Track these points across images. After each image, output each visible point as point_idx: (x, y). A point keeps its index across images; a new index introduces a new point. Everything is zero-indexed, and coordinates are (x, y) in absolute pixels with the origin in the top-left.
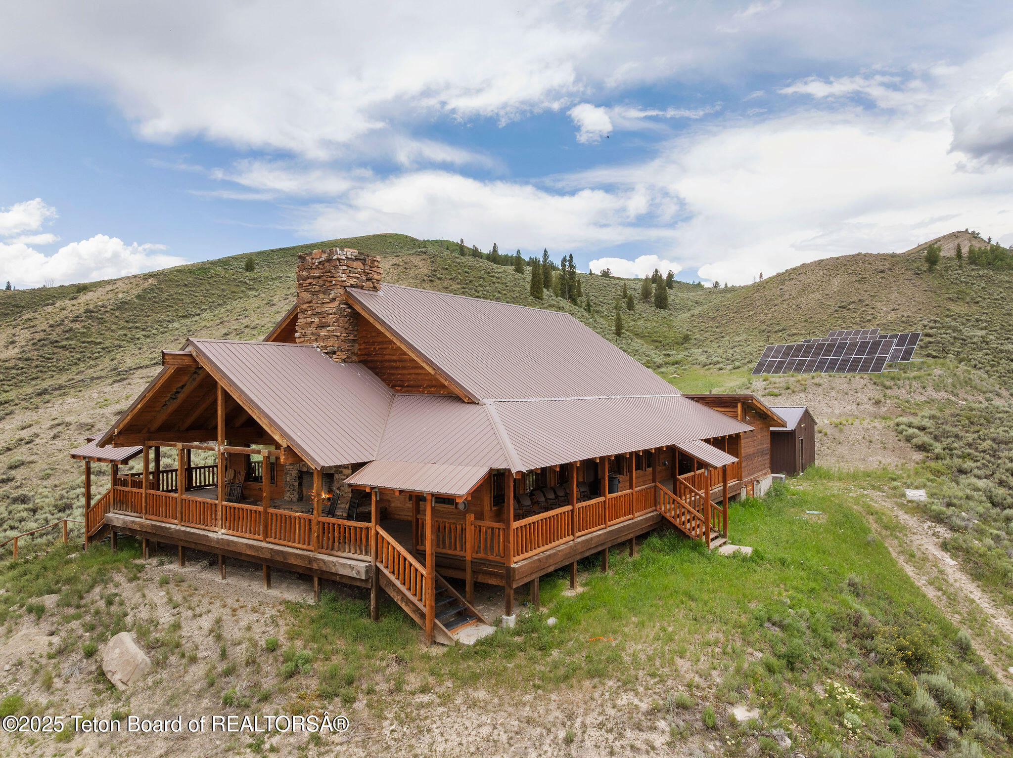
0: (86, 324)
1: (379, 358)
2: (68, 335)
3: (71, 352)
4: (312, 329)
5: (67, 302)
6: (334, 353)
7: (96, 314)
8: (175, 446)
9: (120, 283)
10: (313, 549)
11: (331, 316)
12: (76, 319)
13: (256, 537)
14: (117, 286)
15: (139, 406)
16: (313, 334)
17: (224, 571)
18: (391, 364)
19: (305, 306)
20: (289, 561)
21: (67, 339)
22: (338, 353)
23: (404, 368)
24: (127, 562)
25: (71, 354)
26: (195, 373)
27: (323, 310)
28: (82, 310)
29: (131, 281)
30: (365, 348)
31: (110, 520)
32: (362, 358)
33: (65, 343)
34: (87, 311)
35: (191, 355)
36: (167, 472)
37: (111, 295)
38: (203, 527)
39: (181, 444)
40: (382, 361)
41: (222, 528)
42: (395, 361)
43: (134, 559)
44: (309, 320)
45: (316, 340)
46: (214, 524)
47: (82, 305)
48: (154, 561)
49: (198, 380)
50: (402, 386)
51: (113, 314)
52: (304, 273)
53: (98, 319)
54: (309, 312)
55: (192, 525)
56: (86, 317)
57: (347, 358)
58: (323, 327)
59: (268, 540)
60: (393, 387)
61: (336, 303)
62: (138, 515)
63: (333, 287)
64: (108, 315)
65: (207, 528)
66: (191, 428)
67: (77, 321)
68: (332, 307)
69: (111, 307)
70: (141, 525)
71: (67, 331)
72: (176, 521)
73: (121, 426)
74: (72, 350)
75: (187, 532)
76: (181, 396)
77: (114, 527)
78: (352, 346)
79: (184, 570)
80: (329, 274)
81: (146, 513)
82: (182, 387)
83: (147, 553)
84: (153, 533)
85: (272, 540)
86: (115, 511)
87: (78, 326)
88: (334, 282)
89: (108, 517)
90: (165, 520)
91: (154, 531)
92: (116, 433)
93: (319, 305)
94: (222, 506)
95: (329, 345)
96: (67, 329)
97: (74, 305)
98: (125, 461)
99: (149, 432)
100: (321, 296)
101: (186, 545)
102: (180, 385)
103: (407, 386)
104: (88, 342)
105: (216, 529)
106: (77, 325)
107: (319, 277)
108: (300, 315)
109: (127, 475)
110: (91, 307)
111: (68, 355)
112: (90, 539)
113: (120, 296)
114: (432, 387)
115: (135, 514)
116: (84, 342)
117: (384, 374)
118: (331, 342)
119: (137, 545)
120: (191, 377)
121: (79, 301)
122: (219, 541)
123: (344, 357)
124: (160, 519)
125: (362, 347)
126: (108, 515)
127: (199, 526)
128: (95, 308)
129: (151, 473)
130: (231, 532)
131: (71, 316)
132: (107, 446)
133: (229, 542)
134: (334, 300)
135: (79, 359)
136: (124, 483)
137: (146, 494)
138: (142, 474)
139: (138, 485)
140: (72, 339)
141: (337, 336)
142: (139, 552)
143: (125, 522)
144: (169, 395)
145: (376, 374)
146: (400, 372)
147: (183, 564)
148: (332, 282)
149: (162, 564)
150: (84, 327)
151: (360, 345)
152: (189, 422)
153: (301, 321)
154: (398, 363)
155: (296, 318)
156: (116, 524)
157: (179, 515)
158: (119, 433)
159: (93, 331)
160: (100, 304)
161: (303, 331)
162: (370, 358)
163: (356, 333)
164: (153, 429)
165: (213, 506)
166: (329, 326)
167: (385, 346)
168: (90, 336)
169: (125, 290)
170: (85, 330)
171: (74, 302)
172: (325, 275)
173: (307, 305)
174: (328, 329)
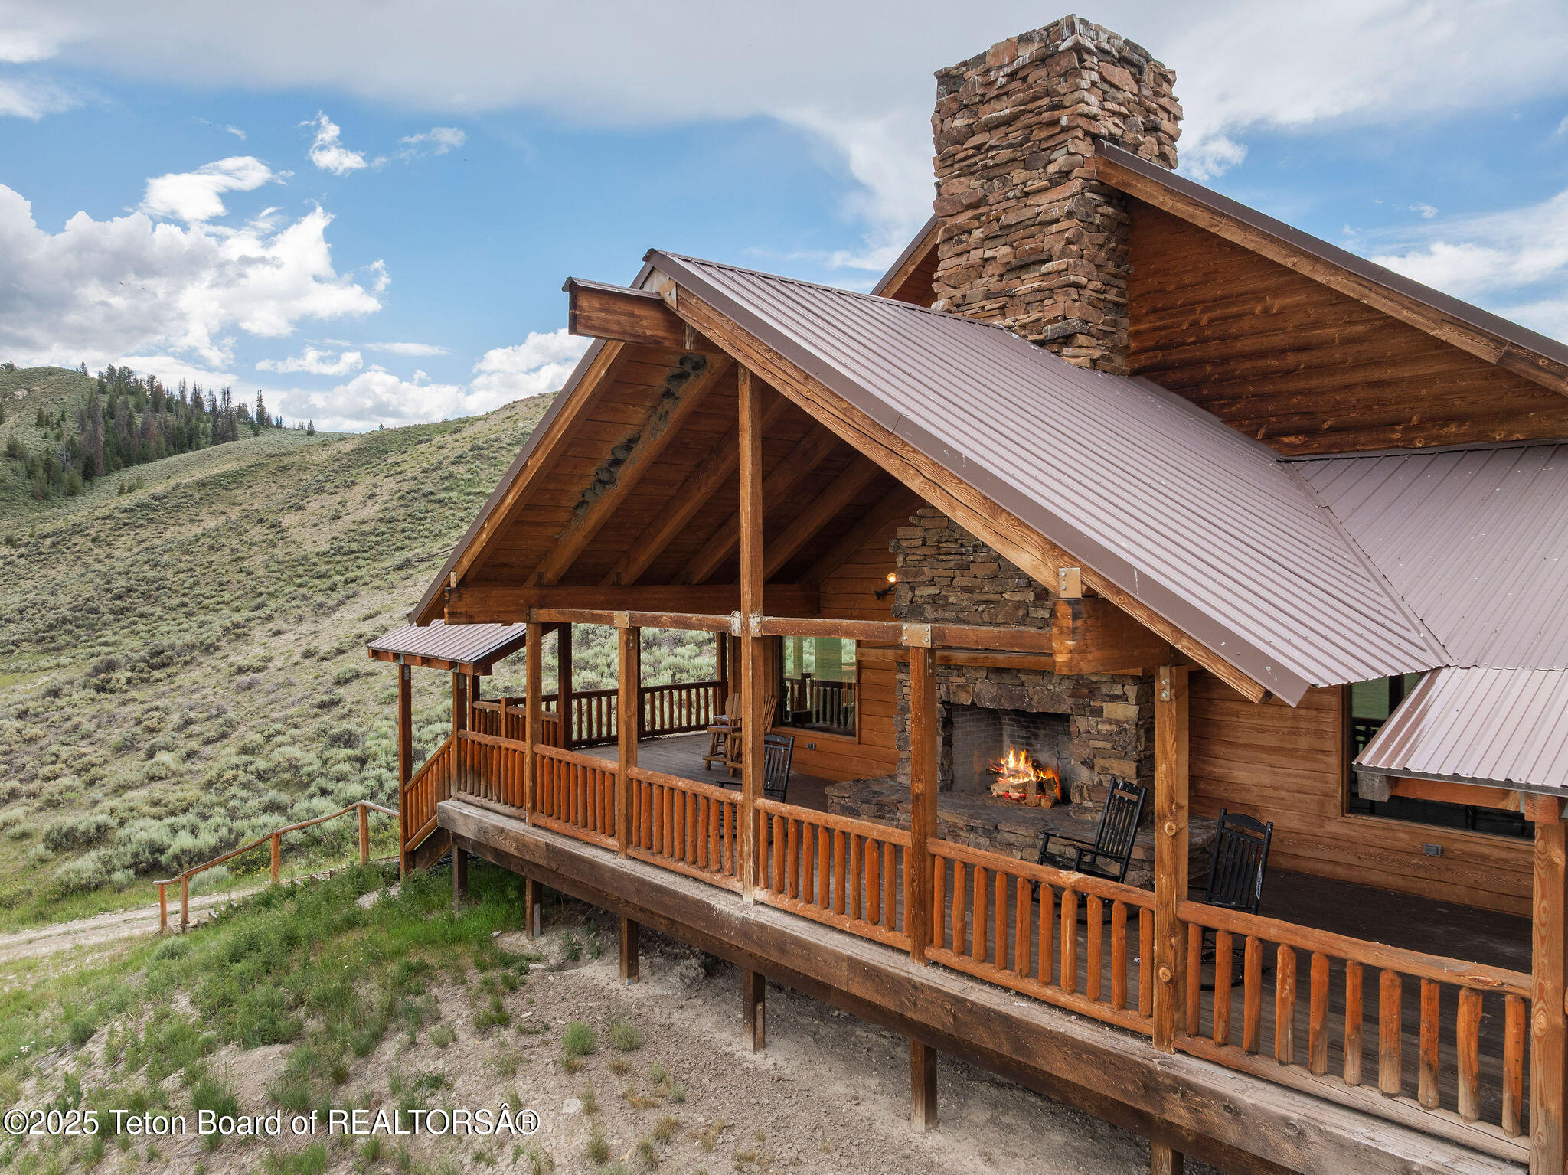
0: (473, 466)
1: (1213, 349)
2: (447, 484)
3: (451, 508)
4: (989, 281)
5: (447, 437)
6: (1067, 339)
7: (486, 452)
8: (610, 621)
9: (521, 406)
10: (1149, 1027)
11: (1055, 228)
12: (459, 460)
13: (882, 933)
14: (517, 411)
15: (510, 500)
16: (989, 296)
17: (760, 1023)
18: (1261, 363)
19: (961, 219)
20: (1041, 1064)
21: (446, 489)
22: (1082, 339)
23: (1321, 368)
24: (485, 942)
25: (452, 512)
26: (668, 394)
27: (1028, 213)
28: (468, 447)
29: (537, 402)
30: (1154, 330)
31: (447, 817)
32: (1143, 360)
33: (442, 495)
34: (474, 448)
35: (658, 303)
36: (589, 696)
37: (508, 424)
38: (694, 871)
39: (625, 614)
40: (1225, 360)
41: (756, 882)
42: (1280, 352)
43: (505, 930)
44: (976, 255)
45: (1003, 311)
46: (727, 865)
47: (468, 440)
48: (551, 946)
49: (673, 416)
50: (1312, 432)
51: (510, 451)
52: (958, 123)
53: (489, 459)
54: (977, 234)
55: (658, 860)
56: (473, 456)
57: (1103, 357)
58: (1025, 267)
59: (931, 953)
60: (1270, 438)
61: (1074, 186)
62: (513, 810)
63: (1061, 138)
64: (504, 452)
65: (705, 875)
66: (647, 579)
67: (460, 462)
68: (1055, 202)
69: (508, 441)
70: (521, 842)
71: (446, 478)
72: (611, 842)
73: (466, 563)
74: (453, 506)
75: (643, 883)
76: (626, 474)
77: (458, 838)
78: (1114, 324)
79: (635, 993)
80: (1046, 101)
81: (534, 808)
82: (629, 445)
83: (537, 920)
84: (551, 870)
85: (948, 956)
86: (463, 795)
87: (461, 471)
88: (1064, 121)
89: (445, 811)
90: (582, 833)
91: (554, 866)
92: (453, 585)
93: (1013, 203)
94: (756, 812)
95: (1051, 316)
96: (446, 474)
97: (456, 441)
98: (485, 664)
99: (540, 585)
100: (1018, 175)
101: (639, 917)
102: (623, 437)
103: (1332, 430)
104: (476, 494)
105: (735, 884)
106: (458, 470)
107: (1008, 121)
108: (944, 251)
109: (498, 702)
110: (480, 442)
111: (447, 513)
112: (411, 857)
113: (521, 424)
114: (1448, 420)
115: (506, 809)
116: (468, 494)
117: (1235, 399)
118: (1055, 307)
119: (512, 894)
120: (654, 408)
121: (464, 435)
122: (746, 929)
123: (1097, 354)
124: (570, 829)
125: (1142, 327)
126: (443, 804)
127: (681, 866)
128: (486, 442)
129: (548, 699)
130: (785, 901)
131: (452, 456)
132: (435, 623)
133: (784, 942)
134: (1065, 175)
135: (462, 520)
136: (488, 723)
137: (534, 755)
138: (523, 701)
139: (516, 728)
140: (452, 490)
141: (1076, 285)
142: (517, 913)
143: (482, 830)
144: (592, 471)
145: (1202, 403)
146: (1301, 385)
147: (632, 971)
148: (1057, 122)
149: (574, 956)
150: (469, 471)
151: (1135, 320)
152: (643, 559)
153: (948, 265)
154: (1291, 359)
155: (932, 261)
156: (463, 831)
157: (621, 827)
158: (462, 583)
159: (483, 476)
160: (492, 437)
161: (958, 293)
162: (1175, 356)
163: (1123, 284)
164: (550, 576)
165: (726, 809)
166: (1050, 259)
167: (1235, 310)
168: (478, 485)
169: (529, 416)
170: (471, 476)
171: (458, 436)
172: (1031, 106)
173: (970, 213)
174: (1045, 268)
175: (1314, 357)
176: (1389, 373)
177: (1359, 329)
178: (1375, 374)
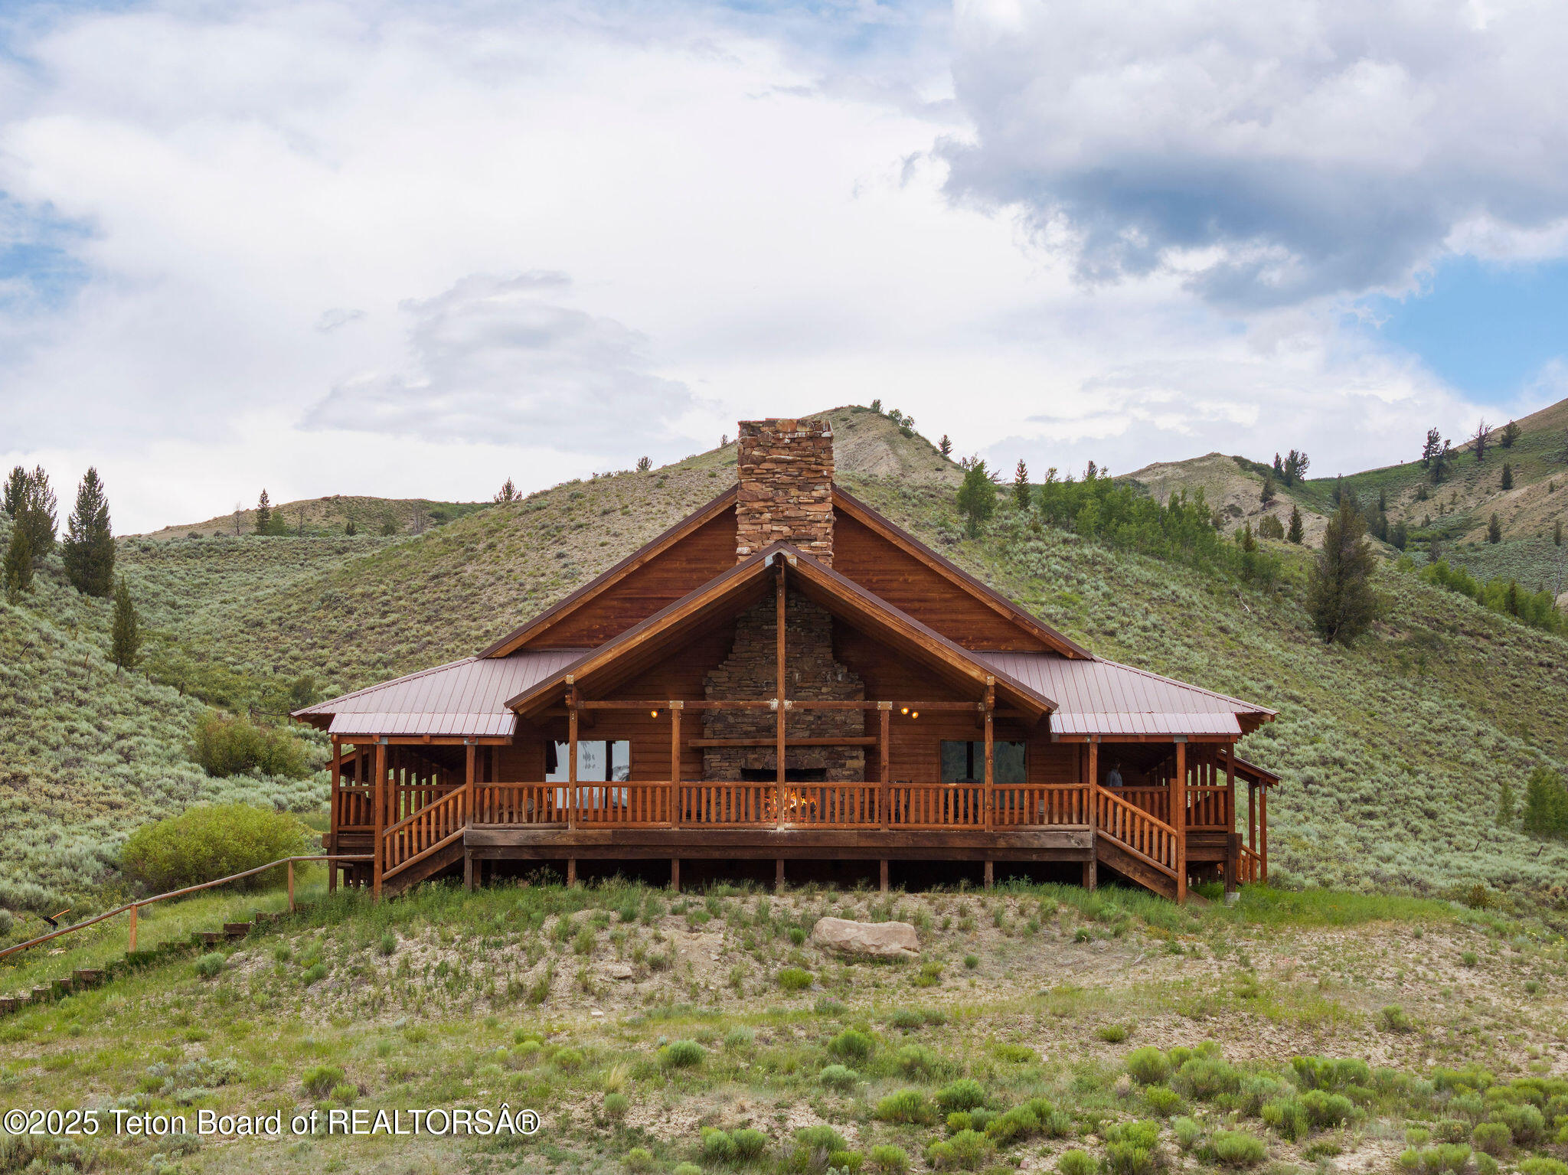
10: (983, 826)
11: (819, 525)
27: (801, 514)
31: (479, 838)
38: (737, 824)
41: (785, 821)
46: (763, 817)
52: (754, 454)
54: (768, 516)
62: (550, 825)
65: (746, 825)
68: (818, 512)
70: (581, 836)
72: (664, 824)
80: (814, 459)
81: (576, 819)
85: (899, 825)
86: (479, 825)
88: (825, 473)
89: (476, 834)
92: (572, 683)
93: (792, 506)
94: (787, 788)
100: (794, 492)
105: (770, 824)
107: (790, 463)
112: (386, 883)
114: (986, 640)
115: (541, 825)
124: (618, 824)
126: (461, 832)
127: (727, 825)
133: (818, 836)
134: (821, 500)
137: (578, 787)
148: (821, 471)
153: (745, 526)
156: (501, 843)
157: (674, 814)
161: (754, 545)
165: (762, 791)
172: (805, 459)
173: (762, 504)
174: (813, 544)
175: (928, 605)
176: (960, 617)
177: (948, 596)
178: (954, 617)
